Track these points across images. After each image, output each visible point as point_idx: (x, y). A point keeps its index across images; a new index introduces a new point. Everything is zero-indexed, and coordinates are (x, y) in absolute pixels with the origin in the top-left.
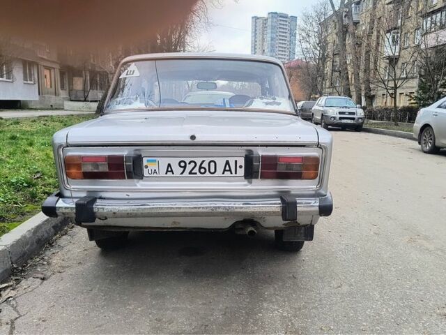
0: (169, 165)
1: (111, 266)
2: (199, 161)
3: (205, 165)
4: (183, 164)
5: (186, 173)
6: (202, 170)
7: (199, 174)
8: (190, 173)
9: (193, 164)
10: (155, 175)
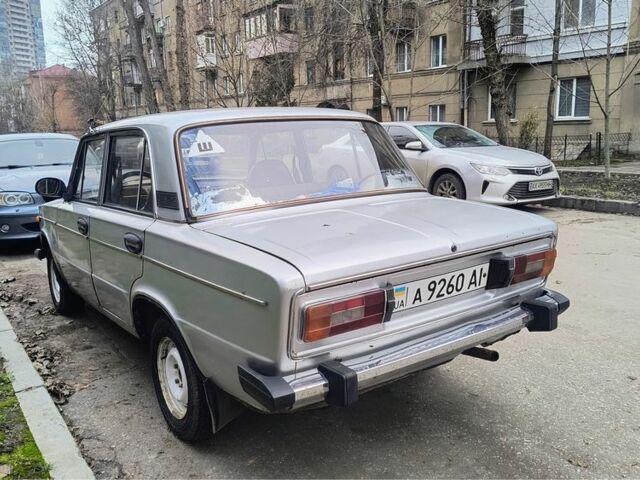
0: (419, 291)
1: (251, 462)
2: (448, 278)
3: (454, 282)
4: (432, 286)
5: (434, 298)
6: (450, 289)
7: (446, 295)
8: (438, 296)
9: (442, 283)
10: (402, 308)
